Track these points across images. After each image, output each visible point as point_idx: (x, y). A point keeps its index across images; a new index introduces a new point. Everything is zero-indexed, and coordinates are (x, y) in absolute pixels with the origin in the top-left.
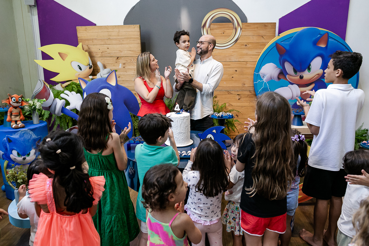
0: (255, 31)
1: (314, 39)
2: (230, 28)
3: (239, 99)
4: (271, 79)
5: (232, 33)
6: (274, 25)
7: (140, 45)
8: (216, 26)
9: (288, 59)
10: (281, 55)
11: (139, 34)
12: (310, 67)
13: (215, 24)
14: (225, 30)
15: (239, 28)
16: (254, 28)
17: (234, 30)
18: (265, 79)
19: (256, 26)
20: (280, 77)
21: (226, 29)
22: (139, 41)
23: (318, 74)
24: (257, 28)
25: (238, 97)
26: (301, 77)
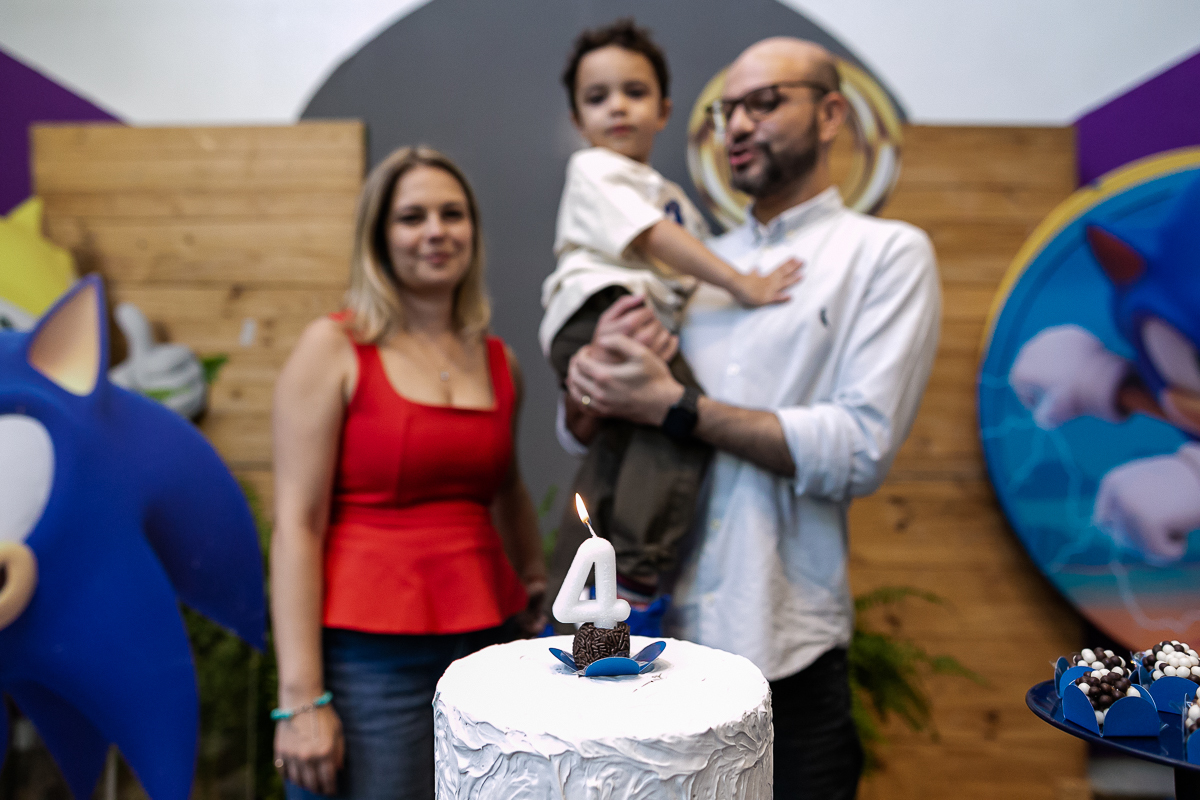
3: (901, 526)
4: (1076, 412)
9: (1162, 306)
15: (888, 149)
18: (1043, 414)
20: (1129, 403)
25: (892, 515)
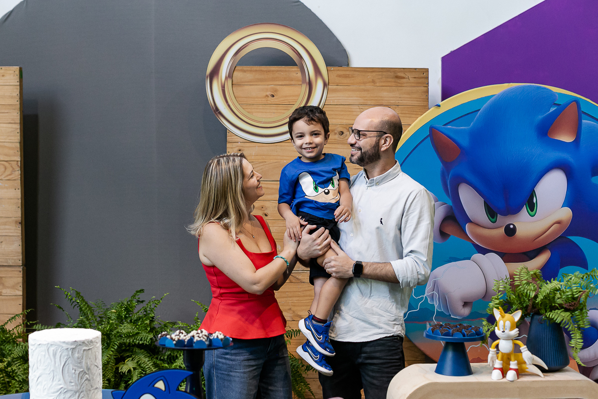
0: (368, 90)
1: (540, 117)
2: (292, 83)
5: (299, 96)
6: (422, 75)
7: (18, 126)
8: (249, 76)
9: (469, 176)
10: (447, 165)
11: (16, 92)
12: (535, 201)
13: (245, 68)
14: (278, 87)
15: (320, 84)
16: (364, 83)
17: (305, 89)
19: (370, 76)
20: (448, 230)
21: (280, 83)
22: (16, 114)
23: (559, 222)
24: (373, 82)
26: (510, 231)
